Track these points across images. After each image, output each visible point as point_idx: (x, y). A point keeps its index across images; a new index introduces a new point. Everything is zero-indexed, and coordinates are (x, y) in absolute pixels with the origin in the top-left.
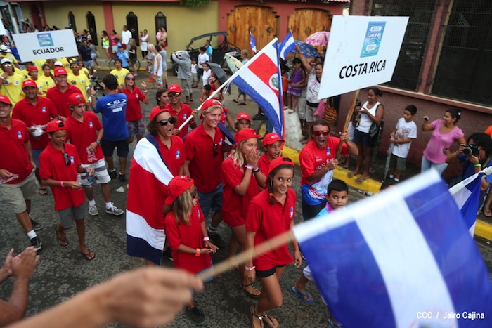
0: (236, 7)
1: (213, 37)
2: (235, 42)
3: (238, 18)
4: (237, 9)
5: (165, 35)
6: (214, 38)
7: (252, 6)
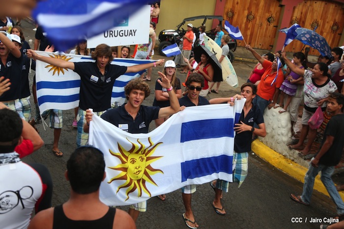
5: (158, 11)
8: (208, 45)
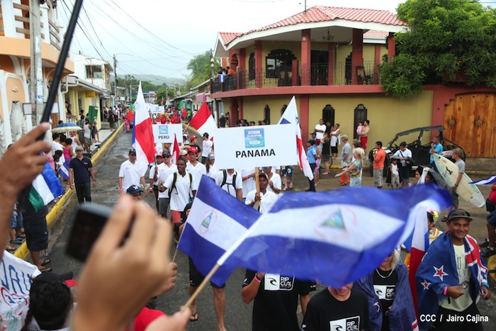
0: (456, 95)
1: (425, 132)
2: (453, 138)
3: (460, 109)
4: (458, 98)
5: (367, 129)
6: (426, 134)
7: (480, 93)
8: (440, 164)
